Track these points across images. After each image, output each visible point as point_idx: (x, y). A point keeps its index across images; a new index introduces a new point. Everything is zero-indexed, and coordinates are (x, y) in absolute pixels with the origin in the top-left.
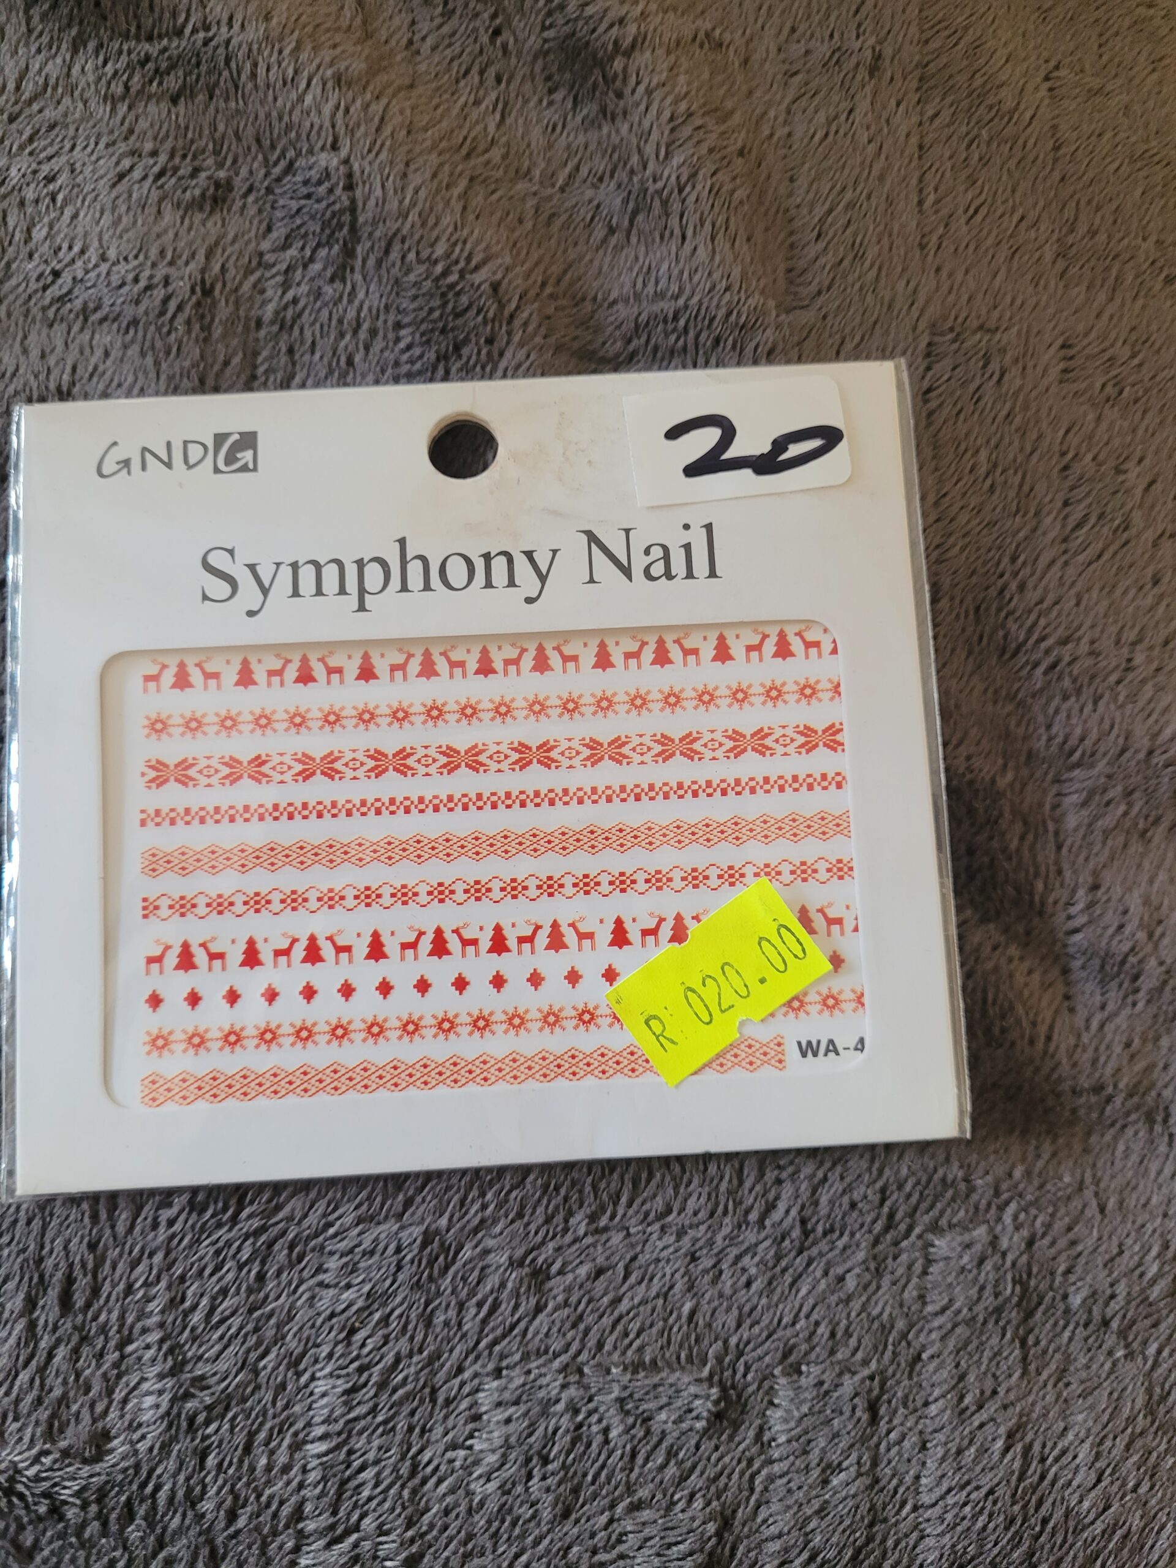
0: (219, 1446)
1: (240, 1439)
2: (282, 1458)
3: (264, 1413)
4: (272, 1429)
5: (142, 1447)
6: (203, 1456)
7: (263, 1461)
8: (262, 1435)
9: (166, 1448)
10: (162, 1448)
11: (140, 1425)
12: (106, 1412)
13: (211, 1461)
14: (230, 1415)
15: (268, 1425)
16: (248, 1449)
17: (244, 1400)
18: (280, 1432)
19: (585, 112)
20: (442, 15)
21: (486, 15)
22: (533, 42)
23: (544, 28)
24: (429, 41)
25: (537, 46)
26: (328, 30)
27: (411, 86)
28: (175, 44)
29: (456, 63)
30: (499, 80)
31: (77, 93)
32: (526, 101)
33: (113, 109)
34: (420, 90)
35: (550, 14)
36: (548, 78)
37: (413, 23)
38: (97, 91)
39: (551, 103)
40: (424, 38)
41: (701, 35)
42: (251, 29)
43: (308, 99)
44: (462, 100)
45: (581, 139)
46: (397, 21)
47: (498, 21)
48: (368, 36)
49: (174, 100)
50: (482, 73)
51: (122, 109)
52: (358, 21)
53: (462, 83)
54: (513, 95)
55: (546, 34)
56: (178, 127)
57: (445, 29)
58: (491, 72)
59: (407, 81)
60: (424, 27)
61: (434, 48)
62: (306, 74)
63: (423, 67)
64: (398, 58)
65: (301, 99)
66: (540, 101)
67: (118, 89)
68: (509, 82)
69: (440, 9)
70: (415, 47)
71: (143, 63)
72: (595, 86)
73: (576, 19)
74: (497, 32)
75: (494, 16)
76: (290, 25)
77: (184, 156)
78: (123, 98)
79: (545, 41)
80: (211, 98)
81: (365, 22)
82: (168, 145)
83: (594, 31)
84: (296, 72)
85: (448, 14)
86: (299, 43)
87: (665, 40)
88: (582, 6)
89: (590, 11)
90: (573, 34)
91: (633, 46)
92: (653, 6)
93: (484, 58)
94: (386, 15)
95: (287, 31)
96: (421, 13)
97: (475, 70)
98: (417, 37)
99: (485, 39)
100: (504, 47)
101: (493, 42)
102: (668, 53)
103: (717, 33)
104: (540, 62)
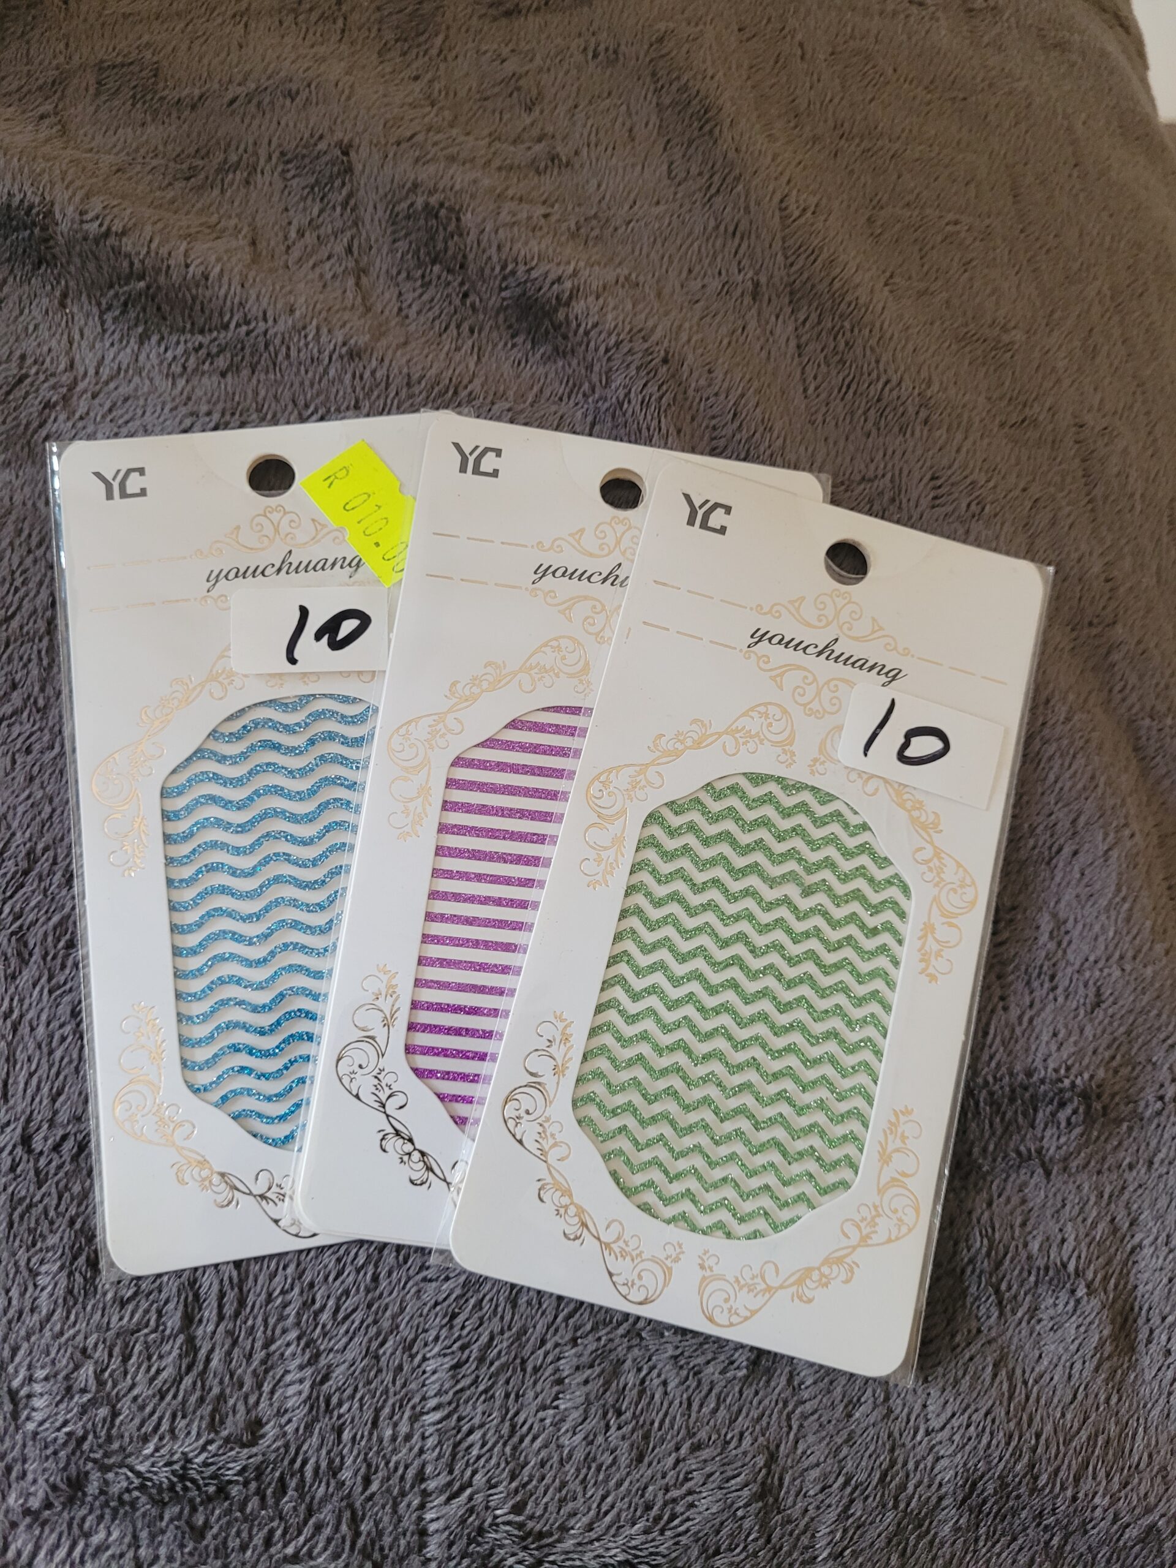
0: (352, 1421)
1: (368, 1415)
2: (404, 1428)
3: (386, 1391)
4: (394, 1405)
5: (290, 1429)
6: (340, 1431)
7: (389, 1432)
8: (387, 1410)
9: (309, 1427)
10: (306, 1428)
11: (286, 1411)
12: (257, 1403)
13: (346, 1435)
14: (358, 1396)
15: (391, 1402)
16: (375, 1424)
17: (369, 1383)
18: (401, 1407)
19: (542, 350)
20: (422, 286)
21: (456, 284)
22: (494, 301)
23: (501, 289)
24: (415, 308)
25: (498, 305)
26: (337, 311)
27: (406, 343)
28: (222, 336)
29: (437, 322)
30: (472, 331)
31: (144, 374)
32: (495, 345)
33: (174, 384)
34: (413, 345)
35: (505, 278)
36: (510, 327)
37: (400, 294)
38: (160, 371)
39: (514, 346)
40: (410, 306)
41: (622, 279)
42: (281, 322)
43: (332, 372)
44: (446, 349)
45: (541, 370)
46: (387, 295)
47: (465, 288)
48: (368, 310)
49: (223, 375)
50: (458, 327)
51: (181, 383)
52: (359, 299)
53: (444, 336)
54: (484, 341)
55: (503, 294)
56: (227, 393)
57: (425, 297)
58: (465, 327)
59: (402, 340)
60: (409, 297)
61: (419, 313)
62: (327, 353)
63: (413, 327)
64: (393, 323)
65: (326, 372)
66: (506, 344)
67: (176, 369)
68: (480, 333)
69: (419, 283)
70: (403, 313)
71: (196, 350)
72: (547, 332)
73: (526, 282)
74: (466, 295)
75: (462, 284)
76: (310, 315)
77: (233, 414)
78: (181, 375)
79: (504, 299)
80: (253, 372)
81: (363, 299)
82: (220, 406)
83: (540, 289)
84: (319, 352)
85: (426, 285)
86: (318, 329)
87: (594, 287)
88: (529, 271)
89: (534, 274)
90: (524, 293)
91: (570, 297)
92: (582, 264)
93: (458, 316)
94: (379, 291)
95: (308, 319)
96: (406, 287)
97: (453, 326)
98: (405, 305)
99: (457, 302)
100: (473, 306)
101: (463, 303)
102: (597, 298)
103: (634, 276)
104: (501, 317)
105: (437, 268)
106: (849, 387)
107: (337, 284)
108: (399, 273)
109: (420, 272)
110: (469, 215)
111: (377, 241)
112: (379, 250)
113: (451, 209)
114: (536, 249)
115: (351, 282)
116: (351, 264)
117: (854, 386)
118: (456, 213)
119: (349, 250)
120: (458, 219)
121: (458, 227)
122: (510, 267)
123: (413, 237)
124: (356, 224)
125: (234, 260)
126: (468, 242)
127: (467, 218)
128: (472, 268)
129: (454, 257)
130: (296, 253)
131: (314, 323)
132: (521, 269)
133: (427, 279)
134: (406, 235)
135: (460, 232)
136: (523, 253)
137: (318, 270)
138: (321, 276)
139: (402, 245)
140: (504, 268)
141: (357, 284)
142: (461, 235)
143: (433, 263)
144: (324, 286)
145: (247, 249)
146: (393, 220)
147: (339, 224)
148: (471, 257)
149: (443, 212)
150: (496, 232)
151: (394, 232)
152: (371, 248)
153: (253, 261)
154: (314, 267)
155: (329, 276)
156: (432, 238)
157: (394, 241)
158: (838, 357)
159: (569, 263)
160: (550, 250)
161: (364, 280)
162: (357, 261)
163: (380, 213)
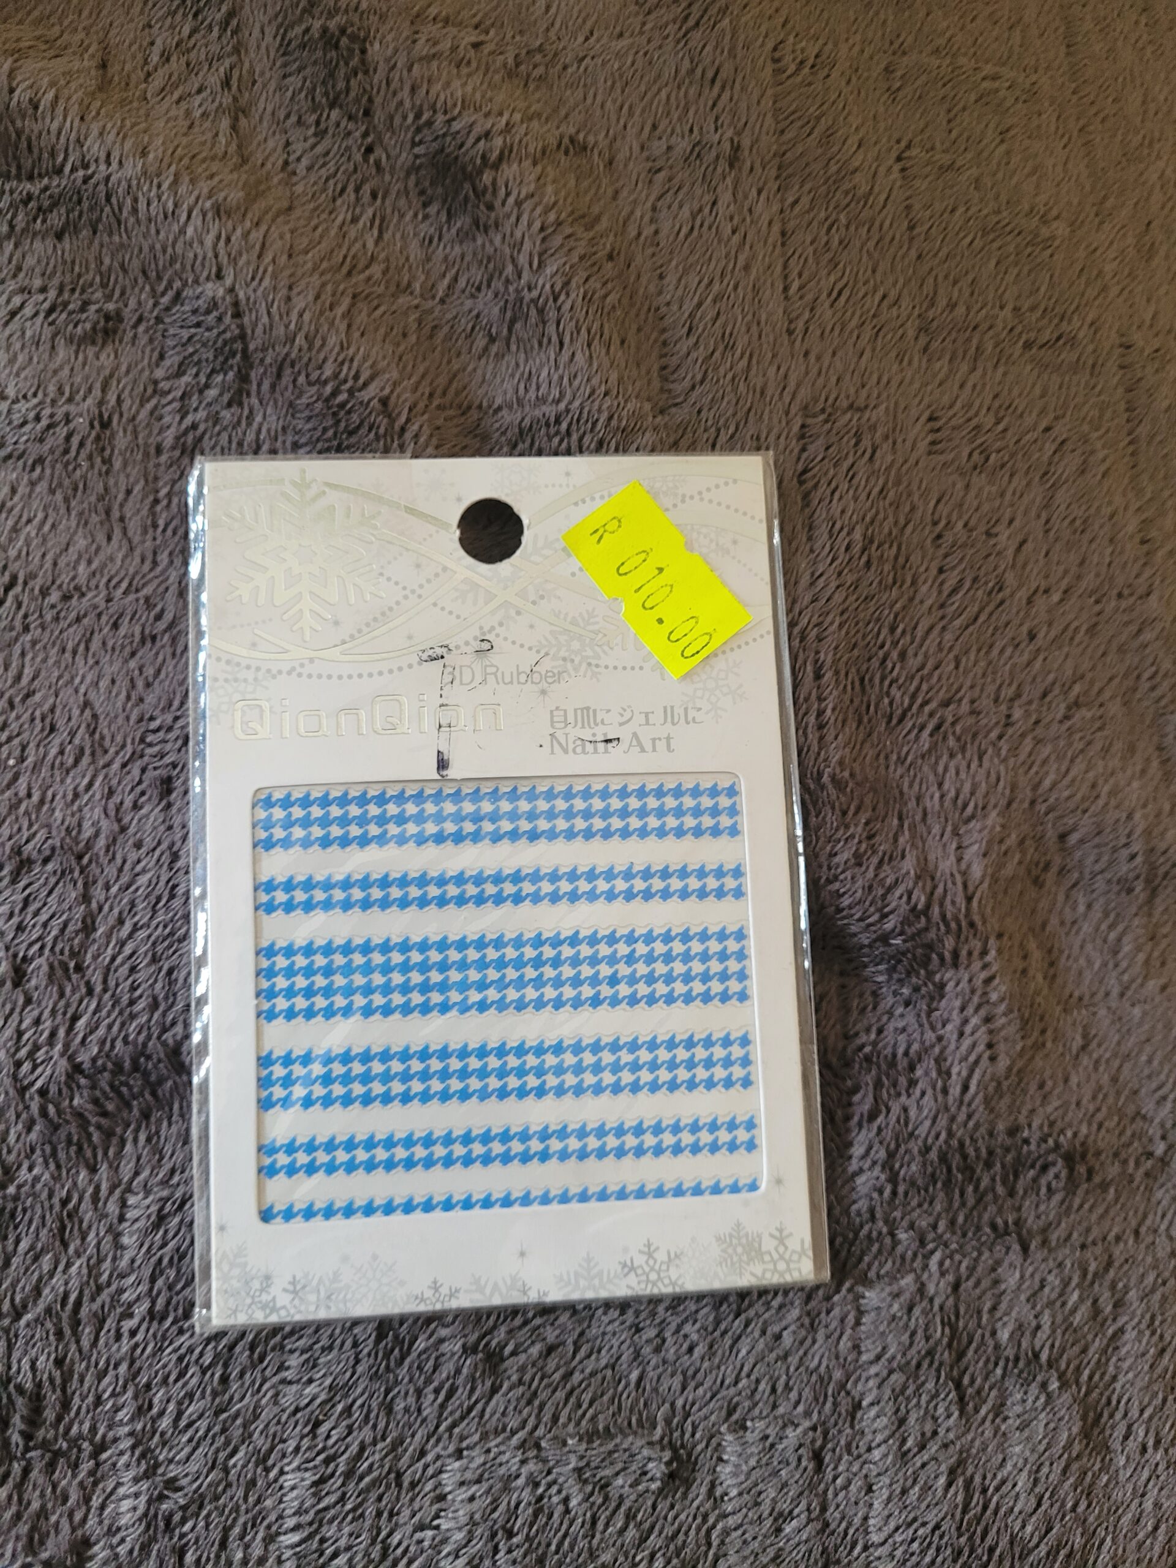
0: (197, 1541)
1: (216, 1535)
2: (256, 1551)
3: (237, 1509)
4: (245, 1524)
5: (122, 1550)
6: (182, 1553)
7: (239, 1555)
8: (237, 1530)
9: (145, 1548)
10: (141, 1549)
11: (118, 1529)
12: (84, 1520)
13: (189, 1558)
14: (204, 1513)
15: (241, 1520)
16: (223, 1544)
17: (217, 1498)
18: (253, 1526)
19: (459, 224)
20: (315, 135)
21: (358, 134)
22: (404, 159)
23: (414, 144)
24: (305, 162)
25: (409, 163)
26: (204, 160)
27: (290, 209)
28: (55, 182)
29: (331, 182)
30: (374, 196)
32: (402, 216)
34: (299, 211)
35: (418, 130)
36: (422, 193)
37: (288, 144)
39: (426, 217)
40: (299, 159)
41: (566, 140)
42: (128, 164)
43: (190, 230)
44: (340, 219)
45: (458, 250)
46: (271, 144)
47: (369, 140)
48: (244, 161)
49: (59, 237)
50: (357, 190)
51: (9, 248)
52: (233, 147)
53: (339, 202)
54: (389, 210)
55: (416, 150)
56: (65, 262)
57: (319, 149)
58: (367, 189)
59: (285, 205)
60: (298, 147)
61: (309, 169)
62: (185, 206)
63: (299, 189)
64: (276, 180)
65: (182, 230)
66: (416, 215)
67: (3, 228)
68: (384, 198)
69: (312, 130)
70: (290, 168)
71: (26, 202)
72: (467, 200)
73: (444, 135)
74: (369, 150)
75: (366, 135)
76: (167, 159)
77: (73, 291)
78: (9, 237)
79: (417, 157)
80: (95, 233)
81: (240, 146)
82: (56, 280)
83: (462, 145)
84: (176, 205)
85: (321, 134)
86: (177, 176)
87: (531, 149)
88: (449, 122)
89: (456, 126)
90: (442, 150)
91: (500, 158)
92: (517, 117)
93: (359, 175)
94: (261, 137)
95: (164, 165)
96: (295, 134)
97: (351, 188)
98: (292, 158)
99: (358, 157)
100: (378, 164)
101: (366, 159)
102: (535, 164)
103: (581, 136)
104: (413, 178)
105: (335, 114)
106: (840, 294)
107: (207, 124)
108: (288, 116)
109: (314, 117)
110: (377, 46)
111: (262, 74)
112: (264, 86)
113: (353, 38)
114: (459, 93)
115: (225, 123)
116: (227, 100)
117: (846, 294)
118: (362, 42)
119: (226, 83)
120: (363, 51)
121: (363, 62)
122: (425, 117)
123: (308, 71)
124: (236, 50)
125: (73, 85)
126: (376, 81)
127: (375, 49)
128: (379, 116)
129: (357, 100)
130: (157, 82)
131: (173, 168)
132: (440, 118)
133: (323, 126)
134: (299, 70)
135: (365, 68)
136: (442, 97)
137: (184, 105)
138: (188, 113)
139: (294, 82)
140: (418, 116)
141: (234, 127)
142: (366, 72)
143: (332, 106)
144: (190, 127)
145: (93, 72)
146: (285, 49)
147: (215, 48)
148: (378, 100)
149: (344, 41)
150: (410, 70)
151: (285, 65)
152: (254, 82)
153: (100, 89)
154: (178, 102)
155: (197, 113)
156: (331, 75)
157: (285, 77)
158: (829, 255)
159: (501, 114)
160: (478, 96)
161: (243, 122)
162: (235, 99)
163: (268, 38)
